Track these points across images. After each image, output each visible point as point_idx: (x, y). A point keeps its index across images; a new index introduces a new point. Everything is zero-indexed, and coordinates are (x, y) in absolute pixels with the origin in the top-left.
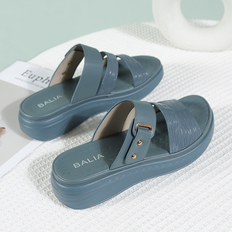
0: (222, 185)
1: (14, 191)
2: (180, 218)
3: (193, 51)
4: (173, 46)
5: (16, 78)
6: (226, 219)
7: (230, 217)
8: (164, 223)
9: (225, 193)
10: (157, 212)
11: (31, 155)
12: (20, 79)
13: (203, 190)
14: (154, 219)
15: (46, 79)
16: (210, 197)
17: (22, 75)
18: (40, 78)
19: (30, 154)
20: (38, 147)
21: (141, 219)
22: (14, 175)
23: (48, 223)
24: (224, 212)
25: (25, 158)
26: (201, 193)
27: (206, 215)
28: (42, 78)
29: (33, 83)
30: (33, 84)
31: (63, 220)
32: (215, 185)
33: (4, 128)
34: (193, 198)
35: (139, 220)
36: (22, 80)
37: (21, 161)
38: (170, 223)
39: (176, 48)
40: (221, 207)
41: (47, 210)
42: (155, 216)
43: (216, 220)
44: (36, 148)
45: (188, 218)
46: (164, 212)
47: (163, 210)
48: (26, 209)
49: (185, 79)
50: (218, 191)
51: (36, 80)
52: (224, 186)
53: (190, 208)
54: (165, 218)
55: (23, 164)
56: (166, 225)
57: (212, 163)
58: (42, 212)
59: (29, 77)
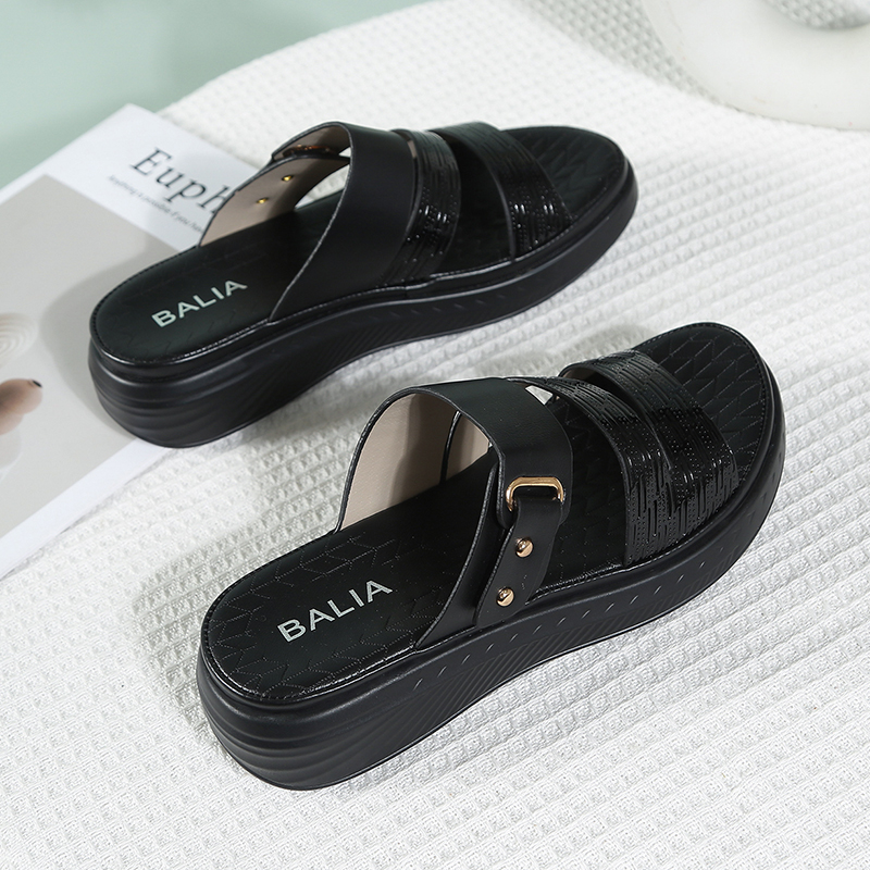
0: (756, 704)
1: (32, 641)
2: (581, 818)
3: (775, 119)
4: (701, 91)
5: (112, 179)
6: (741, 840)
7: (757, 836)
8: (521, 832)
9: (761, 738)
10: (503, 786)
11: (115, 502)
12: (125, 186)
13: (686, 717)
14: (490, 810)
15: (216, 196)
16: (705, 747)
17: (136, 168)
18: (197, 190)
19: (112, 497)
20: (142, 474)
21: (444, 807)
22: (41, 575)
23: (126, 781)
24: (741, 813)
25: (91, 514)
26: (675, 726)
27: (673, 818)
28: (204, 189)
29: (167, 204)
30: (167, 211)
31: (179, 776)
32: (731, 701)
33: (39, 385)
34: (642, 745)
35: (437, 809)
36: (133, 192)
37: (77, 523)
38: (541, 834)
39: (714, 100)
40: (734, 791)
41: (130, 727)
42: (496, 799)
43: (706, 841)
44: (135, 478)
45: (608, 820)
46: (527, 789)
47: (528, 781)
48: (63, 715)
49: (718, 243)
50: (737, 729)
51: (181, 193)
52: (762, 708)
53: (622, 782)
54: (527, 812)
55: (81, 537)
56: (524, 839)
57: (741, 608)
58: (113, 736)
59: (158, 181)
